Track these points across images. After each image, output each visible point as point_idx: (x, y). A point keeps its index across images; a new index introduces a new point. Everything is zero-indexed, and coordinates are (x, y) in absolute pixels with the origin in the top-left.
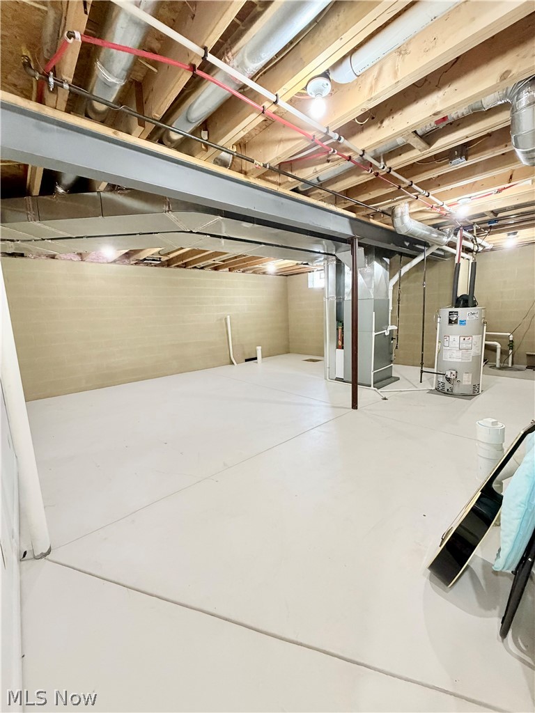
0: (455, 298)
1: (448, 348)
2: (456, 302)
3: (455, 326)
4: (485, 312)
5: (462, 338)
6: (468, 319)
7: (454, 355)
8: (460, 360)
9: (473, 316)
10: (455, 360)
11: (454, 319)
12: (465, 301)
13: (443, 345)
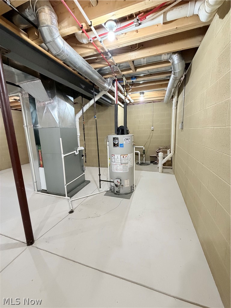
0: (116, 128)
1: (115, 163)
2: (117, 131)
3: (117, 148)
4: (134, 137)
5: (122, 156)
6: (124, 143)
7: (118, 168)
8: (122, 171)
9: (127, 141)
10: (119, 171)
11: (117, 143)
12: (122, 131)
13: (111, 161)
